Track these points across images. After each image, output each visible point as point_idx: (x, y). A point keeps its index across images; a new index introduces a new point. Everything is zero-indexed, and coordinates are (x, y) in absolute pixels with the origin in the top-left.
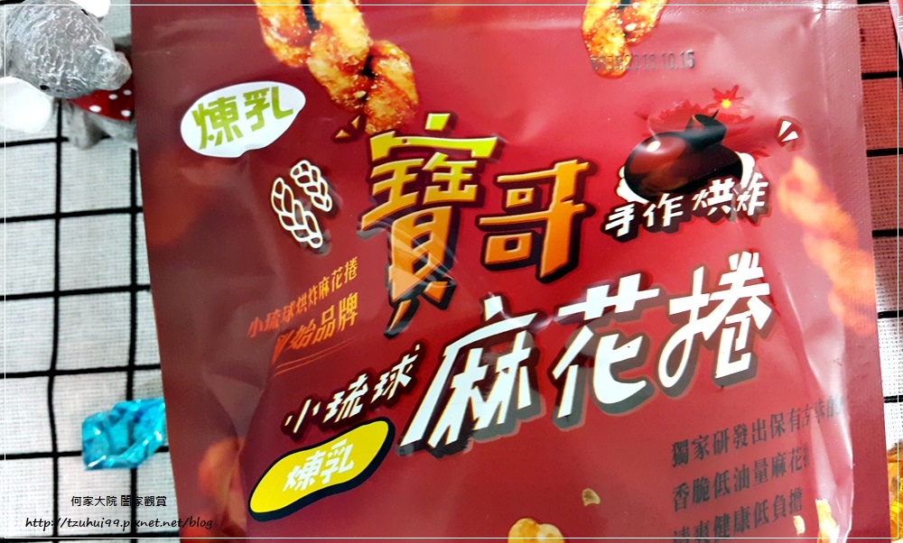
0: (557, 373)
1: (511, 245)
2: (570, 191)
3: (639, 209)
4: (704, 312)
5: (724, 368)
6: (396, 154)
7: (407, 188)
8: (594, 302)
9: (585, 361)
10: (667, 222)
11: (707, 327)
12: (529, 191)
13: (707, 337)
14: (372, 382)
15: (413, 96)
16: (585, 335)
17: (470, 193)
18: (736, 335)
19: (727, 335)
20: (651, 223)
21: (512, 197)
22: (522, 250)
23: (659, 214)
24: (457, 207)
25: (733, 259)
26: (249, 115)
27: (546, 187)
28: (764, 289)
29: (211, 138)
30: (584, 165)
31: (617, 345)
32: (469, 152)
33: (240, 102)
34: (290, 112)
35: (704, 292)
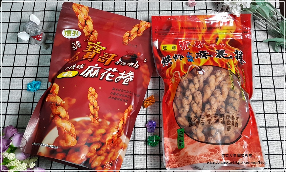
0: (101, 74)
2: (113, 58)
3: (120, 62)
4: (123, 76)
5: (124, 83)
6: (91, 45)
7: (91, 49)
8: (110, 69)
9: (106, 75)
10: (123, 65)
11: (124, 78)
12: (107, 56)
13: (123, 79)
16: (107, 72)
17: (99, 53)
18: (127, 80)
19: (126, 80)
21: (105, 55)
22: (103, 61)
23: (122, 64)
24: (97, 53)
25: (130, 72)
27: (110, 56)
28: (133, 77)
29: (66, 35)
30: (116, 55)
31: (111, 75)
32: (101, 48)
34: (79, 35)
35: (125, 73)
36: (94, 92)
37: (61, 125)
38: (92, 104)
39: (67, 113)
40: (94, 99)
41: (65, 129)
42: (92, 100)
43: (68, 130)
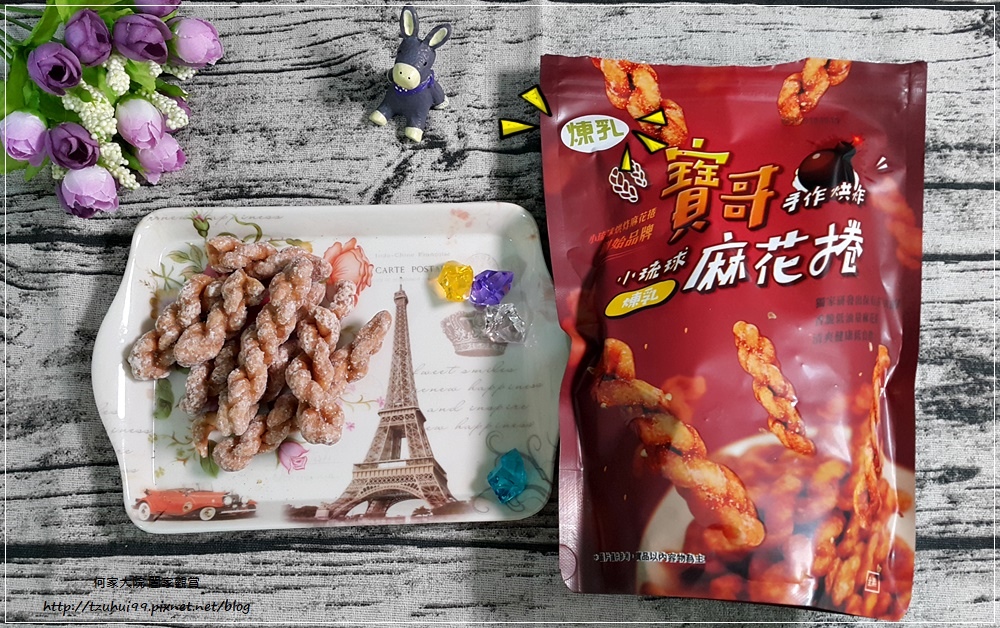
0: (757, 267)
1: (736, 210)
2: (767, 185)
3: (803, 195)
4: (835, 243)
5: (846, 269)
6: (679, 159)
7: (686, 177)
8: (774, 243)
9: (770, 265)
10: (815, 204)
11: (838, 250)
12: (745, 184)
13: (838, 254)
14: (663, 264)
15: (685, 128)
16: (768, 257)
17: (715, 182)
18: (851, 256)
19: (848, 254)
20: (807, 204)
21: (736, 187)
22: (740, 213)
23: (812, 198)
25: (850, 222)
26: (599, 132)
27: (754, 181)
29: (576, 140)
30: (777, 168)
31: (785, 261)
32: (714, 161)
33: (594, 125)
34: (622, 134)
35: (836, 233)
36: (757, 337)
37: (689, 480)
38: (761, 384)
39: (693, 433)
40: (765, 363)
41: (708, 490)
42: (757, 370)
43: (720, 493)
